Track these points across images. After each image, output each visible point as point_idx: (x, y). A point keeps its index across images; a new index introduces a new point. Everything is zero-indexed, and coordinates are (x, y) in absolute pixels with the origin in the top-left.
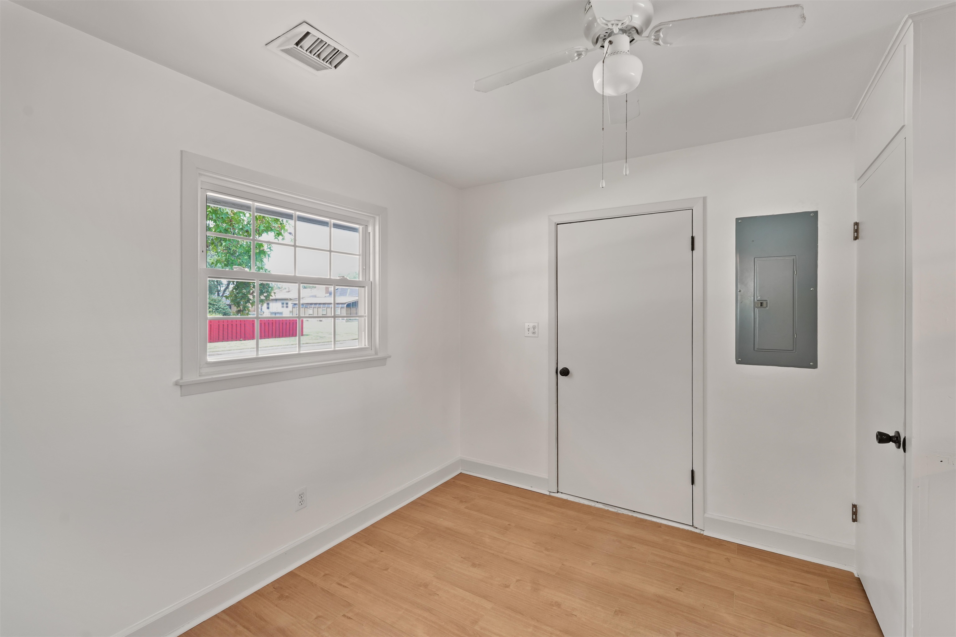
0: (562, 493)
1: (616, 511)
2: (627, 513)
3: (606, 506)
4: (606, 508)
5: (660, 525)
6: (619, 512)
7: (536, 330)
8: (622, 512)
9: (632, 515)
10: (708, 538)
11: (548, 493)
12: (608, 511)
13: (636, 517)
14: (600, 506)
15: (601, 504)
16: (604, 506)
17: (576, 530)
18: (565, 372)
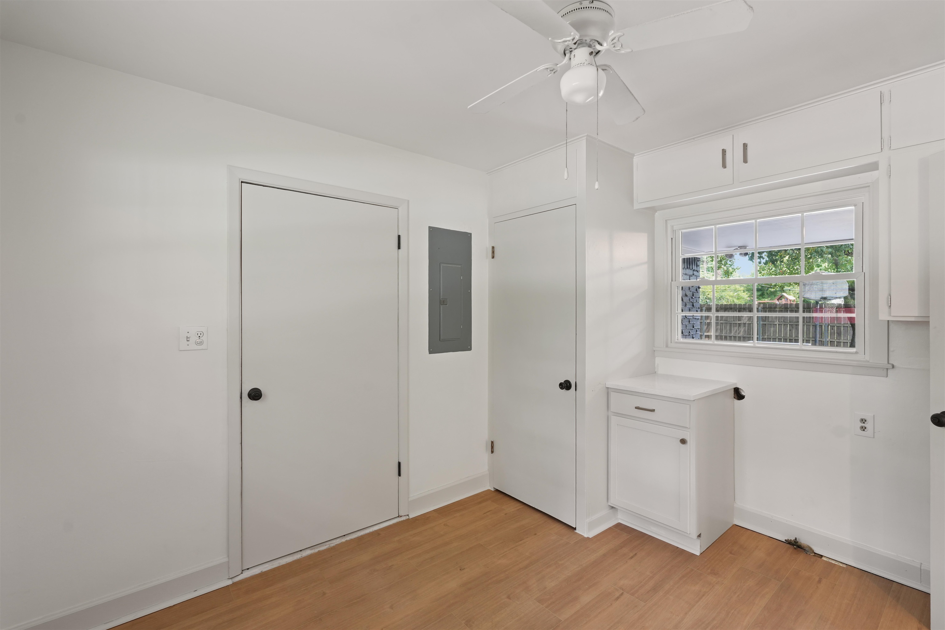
0: (248, 569)
1: (328, 546)
2: (340, 542)
3: (314, 548)
4: (316, 550)
5: (377, 533)
6: (332, 545)
7: (204, 338)
8: (335, 544)
9: (345, 540)
10: (416, 519)
11: (230, 582)
12: (319, 552)
13: (351, 540)
14: (309, 552)
15: (307, 549)
16: (312, 549)
17: (324, 594)
18: (255, 395)
